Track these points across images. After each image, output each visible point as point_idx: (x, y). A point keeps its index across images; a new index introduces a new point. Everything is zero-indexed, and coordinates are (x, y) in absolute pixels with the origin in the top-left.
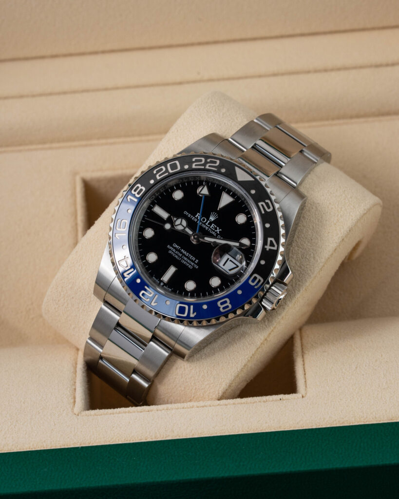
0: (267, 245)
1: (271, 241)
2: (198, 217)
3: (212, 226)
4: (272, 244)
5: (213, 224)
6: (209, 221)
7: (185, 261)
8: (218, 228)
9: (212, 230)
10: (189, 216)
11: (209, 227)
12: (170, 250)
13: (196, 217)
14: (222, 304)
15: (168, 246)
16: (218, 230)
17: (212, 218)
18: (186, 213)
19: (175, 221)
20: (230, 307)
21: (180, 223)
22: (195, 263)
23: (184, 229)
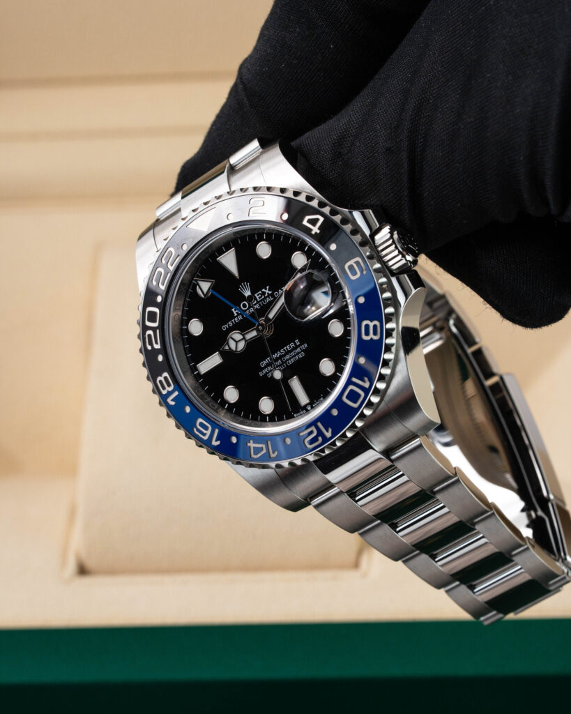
0: (311, 230)
1: (309, 221)
2: (237, 313)
3: (257, 297)
4: (313, 222)
5: (256, 295)
7: (290, 359)
8: (263, 290)
9: (263, 300)
10: (230, 324)
11: (258, 302)
12: (266, 373)
13: (236, 315)
14: (367, 333)
15: (261, 374)
16: (267, 291)
17: (247, 293)
18: (225, 327)
19: (230, 348)
20: (376, 323)
21: (235, 343)
22: (299, 346)
23: (246, 341)
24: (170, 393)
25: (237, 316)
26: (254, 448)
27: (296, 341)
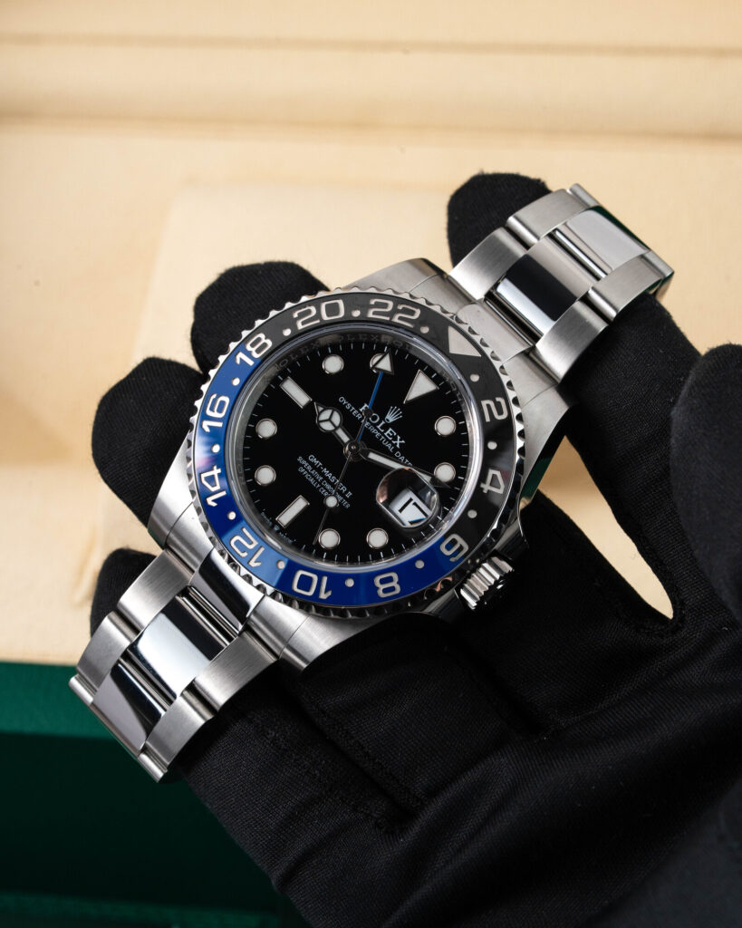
0: (484, 482)
1: (494, 477)
3: (388, 432)
4: (495, 482)
5: (390, 429)
6: (383, 423)
7: (327, 491)
8: (399, 437)
9: (387, 439)
10: (349, 406)
12: (303, 465)
13: (361, 410)
14: (382, 582)
15: (300, 459)
16: (398, 442)
17: (391, 418)
18: (342, 400)
19: (320, 413)
20: (398, 589)
21: (328, 418)
22: (345, 498)
23: (334, 431)
24: (249, 354)
25: (360, 412)
26: (213, 475)
27: (350, 493)
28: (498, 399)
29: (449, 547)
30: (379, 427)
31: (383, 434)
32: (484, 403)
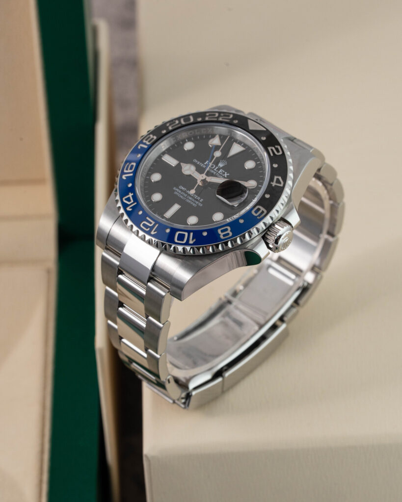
0: (273, 181)
1: (278, 179)
3: (220, 171)
4: (278, 182)
6: (217, 168)
7: (190, 200)
8: (226, 173)
9: (220, 174)
10: (198, 163)
12: (176, 191)
13: (205, 164)
14: (222, 231)
15: (175, 188)
16: (226, 175)
17: (221, 165)
18: (195, 161)
19: (183, 167)
20: (231, 234)
21: (188, 168)
22: (200, 202)
24: (145, 144)
26: (129, 198)
27: (202, 200)
28: (276, 147)
29: (256, 212)
30: (215, 170)
31: (217, 172)
32: (269, 148)
